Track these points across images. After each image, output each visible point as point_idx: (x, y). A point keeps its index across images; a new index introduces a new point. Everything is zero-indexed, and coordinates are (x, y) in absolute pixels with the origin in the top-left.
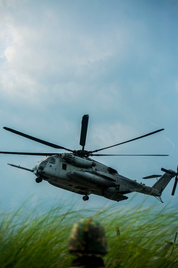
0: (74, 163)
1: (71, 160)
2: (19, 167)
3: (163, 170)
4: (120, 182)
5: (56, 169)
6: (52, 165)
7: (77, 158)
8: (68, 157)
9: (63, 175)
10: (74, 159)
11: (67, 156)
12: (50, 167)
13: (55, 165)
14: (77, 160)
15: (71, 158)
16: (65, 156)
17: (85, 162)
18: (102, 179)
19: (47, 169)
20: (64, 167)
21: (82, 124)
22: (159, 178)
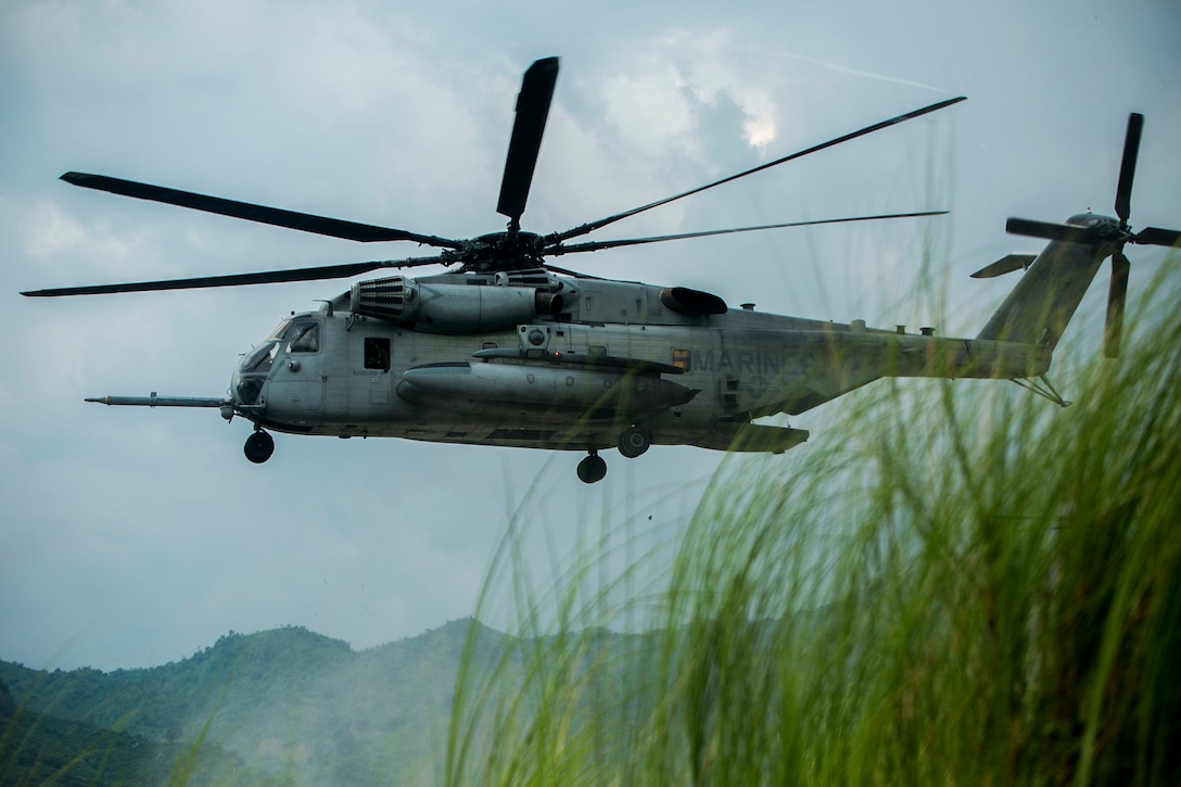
0: (429, 320)
1: (398, 312)
2: (154, 402)
3: (1017, 226)
4: (745, 358)
5: (325, 378)
6: (306, 360)
7: (438, 295)
8: (377, 300)
9: (375, 400)
10: (421, 304)
11: (373, 295)
12: (296, 376)
13: (323, 355)
14: (436, 302)
15: (399, 301)
16: (363, 299)
17: (489, 306)
18: (584, 381)
19: (276, 390)
20: (377, 355)
21: (517, 110)
22: (1019, 275)
